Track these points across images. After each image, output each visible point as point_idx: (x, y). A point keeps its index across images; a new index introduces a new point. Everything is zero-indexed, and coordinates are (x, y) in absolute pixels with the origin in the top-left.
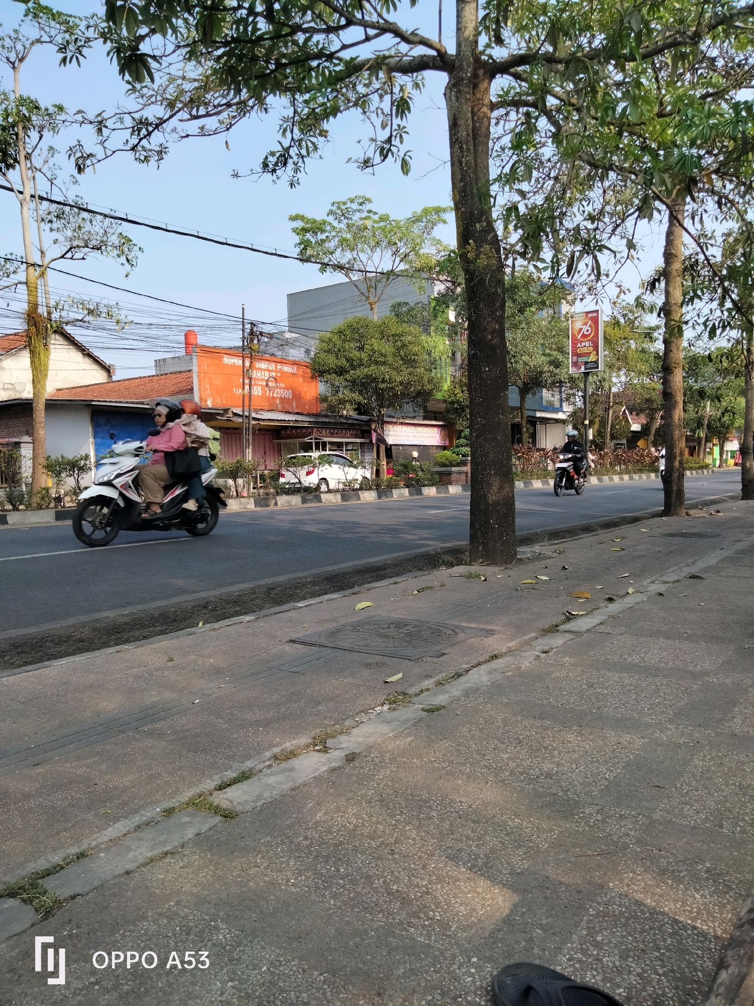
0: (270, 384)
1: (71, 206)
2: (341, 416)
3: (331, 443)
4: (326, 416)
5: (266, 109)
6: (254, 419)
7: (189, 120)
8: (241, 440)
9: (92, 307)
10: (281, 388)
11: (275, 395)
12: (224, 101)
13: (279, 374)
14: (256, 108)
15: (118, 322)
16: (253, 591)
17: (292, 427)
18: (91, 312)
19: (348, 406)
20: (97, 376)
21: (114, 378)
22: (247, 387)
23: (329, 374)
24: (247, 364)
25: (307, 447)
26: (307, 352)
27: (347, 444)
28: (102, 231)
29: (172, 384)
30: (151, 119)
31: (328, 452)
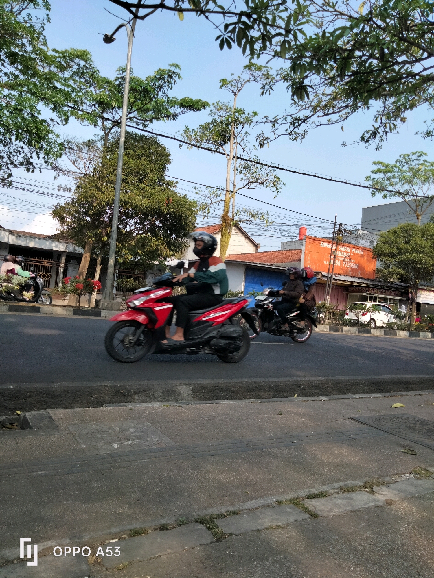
0: (346, 260)
1: (252, 161)
2: (389, 282)
3: (379, 298)
4: (379, 281)
5: (368, 108)
6: (334, 279)
7: (323, 116)
8: (324, 291)
9: (254, 214)
10: (352, 262)
11: (348, 267)
12: (345, 105)
13: (352, 254)
14: (362, 107)
15: (267, 222)
16: (327, 382)
17: (356, 286)
18: (253, 216)
19: (395, 276)
20: (251, 249)
21: (259, 251)
22: (332, 261)
23: (384, 256)
24: (334, 248)
25: (365, 299)
26: (371, 242)
27: (390, 299)
28: (266, 174)
29: (289, 256)
30: (302, 117)
31: (377, 303)
